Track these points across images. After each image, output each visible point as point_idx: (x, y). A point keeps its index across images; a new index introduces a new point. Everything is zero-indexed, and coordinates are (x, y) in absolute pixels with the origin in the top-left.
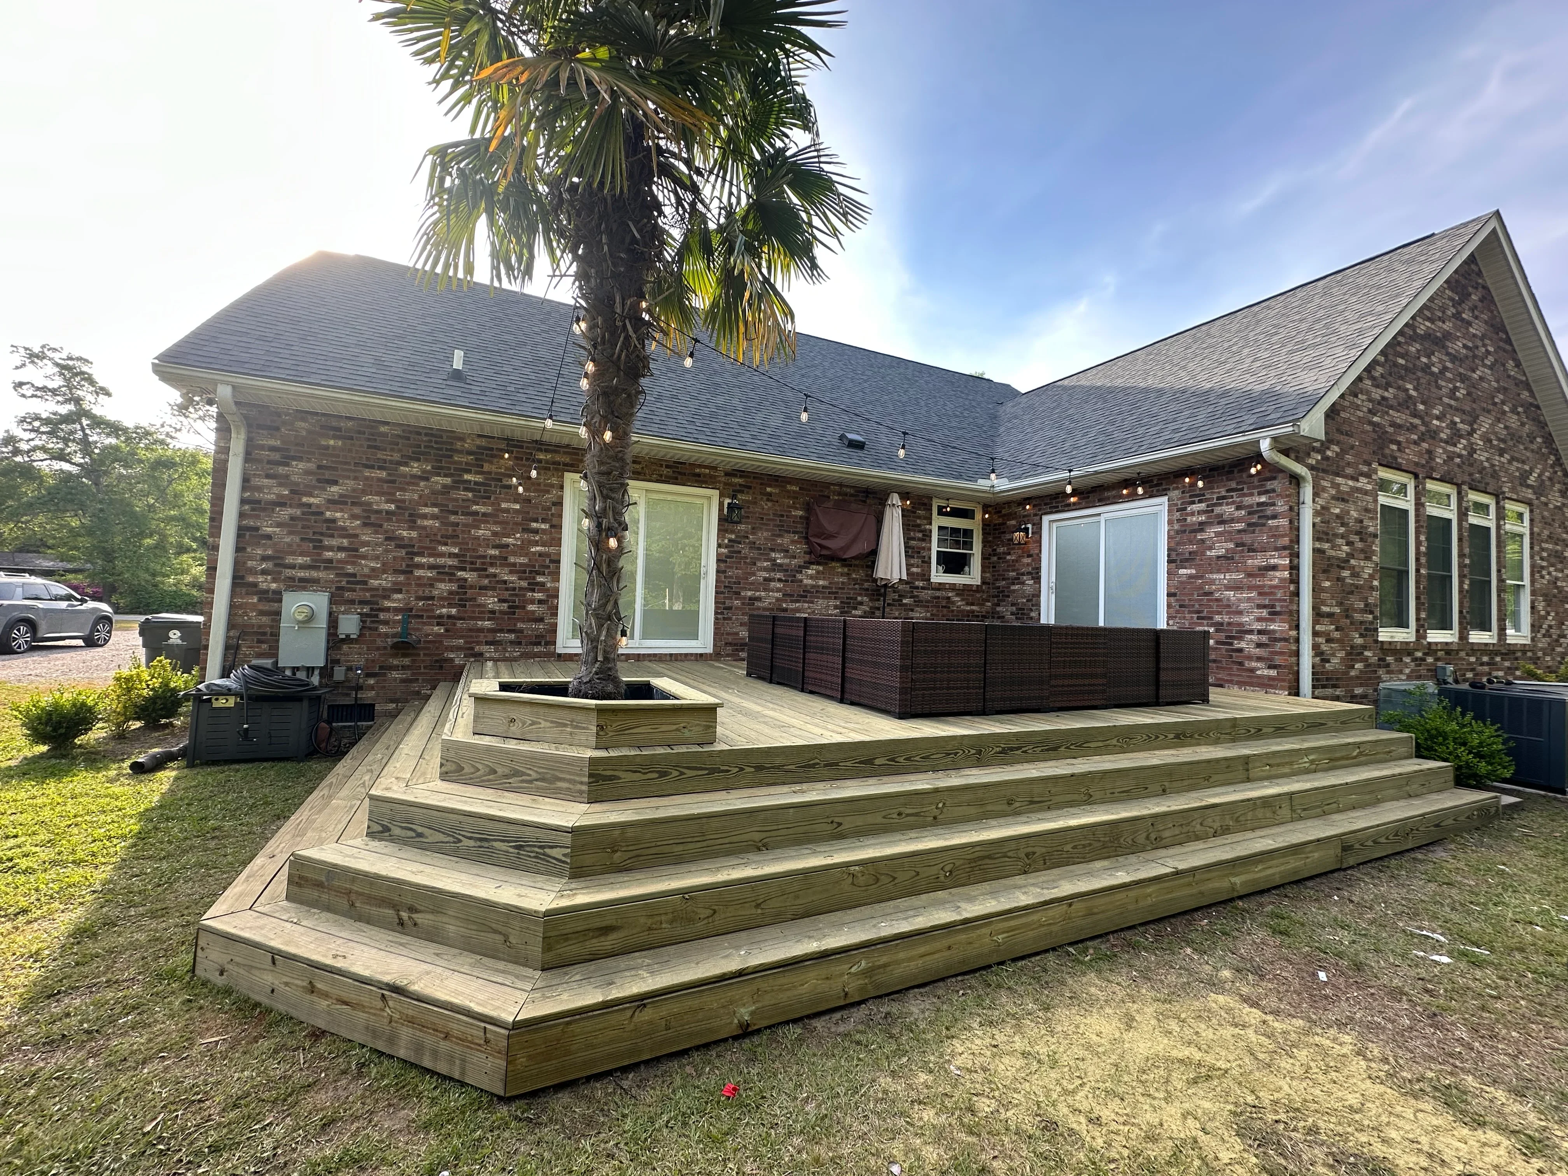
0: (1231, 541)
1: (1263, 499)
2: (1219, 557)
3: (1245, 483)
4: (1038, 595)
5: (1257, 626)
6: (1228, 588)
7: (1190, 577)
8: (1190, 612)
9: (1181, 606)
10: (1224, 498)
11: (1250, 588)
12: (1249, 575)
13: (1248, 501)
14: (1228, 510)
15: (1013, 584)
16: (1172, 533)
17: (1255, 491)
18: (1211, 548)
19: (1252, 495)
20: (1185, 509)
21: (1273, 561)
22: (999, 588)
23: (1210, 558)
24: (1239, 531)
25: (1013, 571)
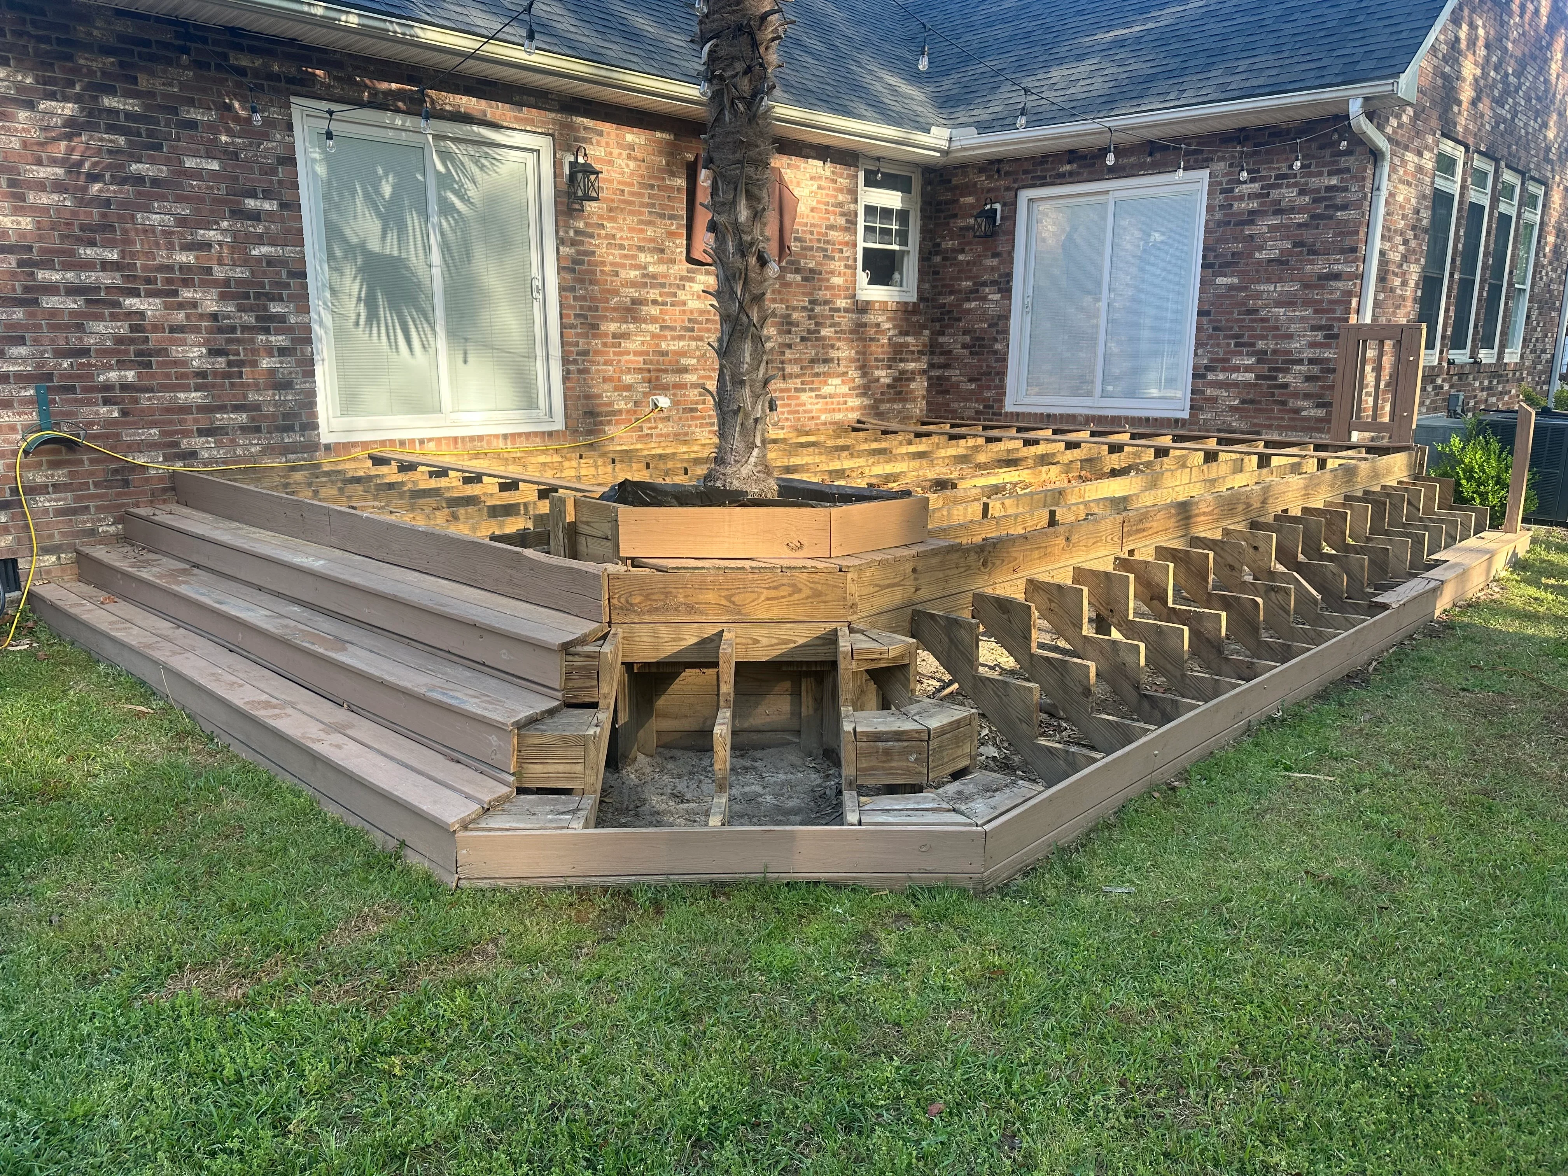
0: (1288, 238)
1: (1334, 181)
2: (1270, 261)
3: (1313, 157)
4: (1005, 317)
5: (1308, 354)
6: (1279, 304)
7: (1231, 288)
8: (1226, 337)
9: (1215, 329)
10: (1284, 176)
11: (1306, 303)
12: (1306, 286)
13: (1315, 182)
14: (1288, 194)
15: (968, 300)
16: (1211, 225)
17: (1325, 170)
18: (1261, 249)
19: (1320, 174)
20: (1232, 190)
21: (1336, 268)
22: (943, 306)
23: (1259, 262)
24: (1300, 225)
25: (968, 279)
